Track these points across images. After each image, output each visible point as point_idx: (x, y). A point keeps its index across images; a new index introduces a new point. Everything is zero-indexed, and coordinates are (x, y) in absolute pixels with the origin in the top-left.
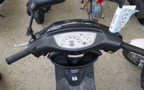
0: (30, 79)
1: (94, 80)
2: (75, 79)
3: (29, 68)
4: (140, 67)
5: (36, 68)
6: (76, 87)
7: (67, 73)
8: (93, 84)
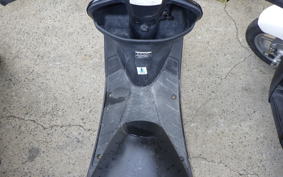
0: (56, 71)
1: (179, 78)
2: (142, 71)
3: (54, 49)
4: (275, 64)
5: (68, 52)
6: (143, 88)
7: (127, 59)
8: (177, 86)
